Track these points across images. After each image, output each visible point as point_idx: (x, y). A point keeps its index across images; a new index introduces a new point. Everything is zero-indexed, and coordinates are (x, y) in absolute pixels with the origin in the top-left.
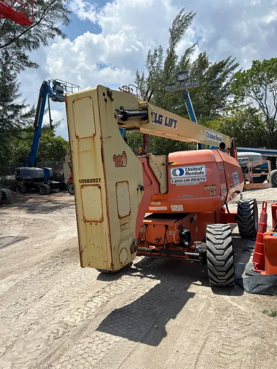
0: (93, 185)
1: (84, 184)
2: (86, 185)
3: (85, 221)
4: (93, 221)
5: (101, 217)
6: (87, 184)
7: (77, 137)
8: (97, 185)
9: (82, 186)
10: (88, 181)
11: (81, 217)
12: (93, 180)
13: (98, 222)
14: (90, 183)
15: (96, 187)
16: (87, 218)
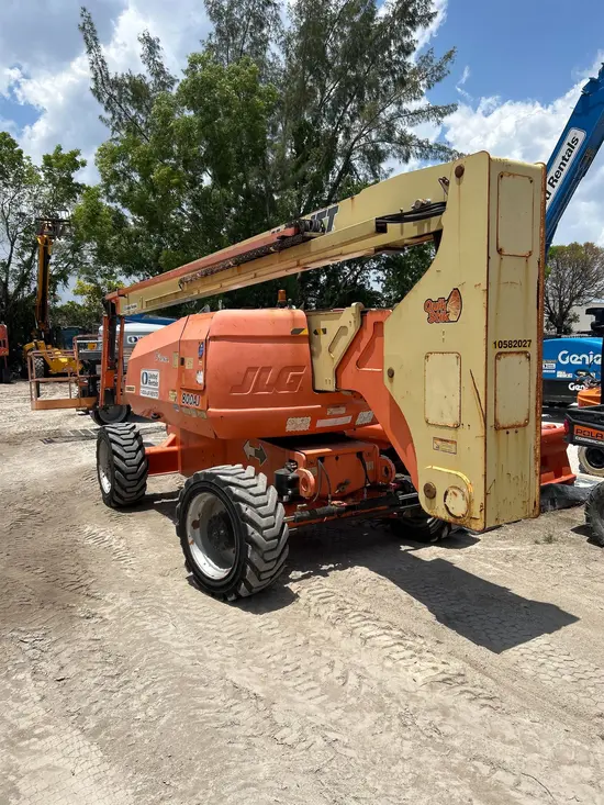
0: (518, 353)
1: (503, 350)
2: (506, 353)
3: (497, 428)
4: (512, 427)
5: (526, 417)
6: (508, 350)
7: (500, 251)
8: (526, 352)
9: (500, 353)
10: (510, 344)
11: (491, 422)
12: (519, 343)
13: (519, 426)
14: (513, 349)
15: (523, 357)
16: (503, 422)
